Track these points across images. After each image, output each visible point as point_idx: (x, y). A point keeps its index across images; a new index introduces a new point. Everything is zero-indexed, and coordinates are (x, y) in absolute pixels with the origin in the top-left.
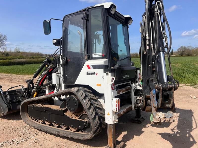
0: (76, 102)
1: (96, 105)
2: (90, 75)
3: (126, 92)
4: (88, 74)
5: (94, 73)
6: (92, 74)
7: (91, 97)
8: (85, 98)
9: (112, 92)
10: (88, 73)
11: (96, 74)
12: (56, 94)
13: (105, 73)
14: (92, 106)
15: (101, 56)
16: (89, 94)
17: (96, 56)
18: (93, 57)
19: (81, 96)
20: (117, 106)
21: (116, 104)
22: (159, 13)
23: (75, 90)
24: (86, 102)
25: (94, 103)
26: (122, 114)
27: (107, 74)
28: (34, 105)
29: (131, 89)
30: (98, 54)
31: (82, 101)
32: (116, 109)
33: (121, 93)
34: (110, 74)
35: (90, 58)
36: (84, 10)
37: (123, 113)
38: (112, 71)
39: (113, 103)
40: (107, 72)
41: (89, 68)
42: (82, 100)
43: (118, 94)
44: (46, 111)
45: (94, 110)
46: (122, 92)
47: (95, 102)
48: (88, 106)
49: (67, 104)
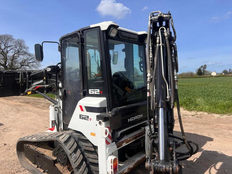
0: (65, 155)
1: (91, 160)
2: (83, 119)
3: (134, 141)
4: (81, 118)
5: (88, 117)
6: (85, 118)
7: (86, 149)
8: (75, 151)
9: (106, 148)
10: (81, 116)
11: (89, 120)
12: (45, 139)
13: (98, 121)
14: (84, 162)
15: (99, 93)
16: (84, 144)
17: (93, 93)
18: (90, 93)
19: (69, 149)
20: (113, 168)
21: (112, 166)
22: (161, 46)
23: (63, 139)
24: (75, 158)
25: (89, 157)
26: (125, 172)
27: (100, 123)
28: (28, 146)
29: (145, 133)
30: (95, 90)
31: (70, 156)
32: (112, 171)
33: (124, 145)
34: (103, 123)
35: (86, 94)
36: (78, 32)
37: (128, 170)
38: (105, 119)
39: (107, 163)
40: (100, 120)
41: (82, 110)
42: (71, 154)
43: (118, 148)
44: (38, 156)
45: (86, 168)
46: (126, 143)
47: (91, 156)
48: (78, 163)
49: (57, 154)
